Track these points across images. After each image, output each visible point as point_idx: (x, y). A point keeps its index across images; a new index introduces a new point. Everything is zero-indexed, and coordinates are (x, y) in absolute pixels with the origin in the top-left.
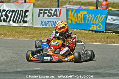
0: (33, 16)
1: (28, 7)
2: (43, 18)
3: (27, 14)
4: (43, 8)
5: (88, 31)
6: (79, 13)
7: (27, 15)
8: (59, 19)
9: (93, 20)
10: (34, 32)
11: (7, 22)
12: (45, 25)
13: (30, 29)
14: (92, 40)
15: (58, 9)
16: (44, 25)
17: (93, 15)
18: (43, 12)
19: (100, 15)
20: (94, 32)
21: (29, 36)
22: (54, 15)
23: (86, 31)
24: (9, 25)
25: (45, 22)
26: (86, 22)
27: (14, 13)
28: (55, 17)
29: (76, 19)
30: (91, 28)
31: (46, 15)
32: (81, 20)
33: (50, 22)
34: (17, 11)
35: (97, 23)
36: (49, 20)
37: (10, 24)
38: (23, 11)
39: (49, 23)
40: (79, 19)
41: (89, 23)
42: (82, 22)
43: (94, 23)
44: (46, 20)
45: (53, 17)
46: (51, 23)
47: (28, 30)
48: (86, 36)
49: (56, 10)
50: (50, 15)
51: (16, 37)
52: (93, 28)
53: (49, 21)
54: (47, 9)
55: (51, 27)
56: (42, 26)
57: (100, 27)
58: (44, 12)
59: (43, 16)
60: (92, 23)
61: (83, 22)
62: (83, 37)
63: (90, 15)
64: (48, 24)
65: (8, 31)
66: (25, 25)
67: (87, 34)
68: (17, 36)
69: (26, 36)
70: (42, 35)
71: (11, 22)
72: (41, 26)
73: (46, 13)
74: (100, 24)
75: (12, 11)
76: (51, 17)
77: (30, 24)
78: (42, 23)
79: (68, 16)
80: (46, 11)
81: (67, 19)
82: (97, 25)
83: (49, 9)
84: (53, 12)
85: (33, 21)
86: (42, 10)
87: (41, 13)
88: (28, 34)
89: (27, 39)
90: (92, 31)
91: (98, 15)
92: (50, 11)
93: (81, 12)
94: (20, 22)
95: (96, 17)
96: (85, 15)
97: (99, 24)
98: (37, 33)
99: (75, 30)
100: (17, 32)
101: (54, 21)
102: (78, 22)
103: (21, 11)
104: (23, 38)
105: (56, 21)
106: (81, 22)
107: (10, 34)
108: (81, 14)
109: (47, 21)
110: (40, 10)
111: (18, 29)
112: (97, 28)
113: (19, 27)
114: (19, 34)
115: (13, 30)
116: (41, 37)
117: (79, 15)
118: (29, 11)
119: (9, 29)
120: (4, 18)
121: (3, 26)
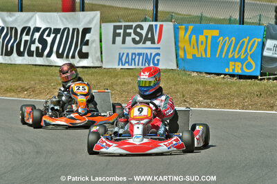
0: (101, 41)
1: (90, 22)
2: (124, 45)
3: (88, 37)
4: (123, 24)
5: (222, 76)
6: (202, 34)
7: (88, 41)
8: (159, 48)
9: (234, 51)
11: (44, 57)
12: (128, 63)
14: (223, 100)
16: (126, 62)
17: (234, 39)
18: (121, 31)
19: (248, 38)
20: (235, 78)
22: (147, 39)
23: (217, 77)
24: (47, 63)
25: (128, 54)
26: (217, 56)
27: (59, 36)
28: (148, 44)
29: (194, 48)
30: (229, 68)
31: (129, 39)
32: (205, 50)
33: (139, 54)
34: (65, 29)
35: (242, 57)
36: (137, 51)
37: (51, 61)
38: (78, 30)
39: (137, 57)
40: (202, 48)
41: (223, 56)
42: (206, 55)
43: (236, 57)
44: (130, 52)
45: (144, 43)
46: (141, 57)
48: (214, 91)
50: (137, 39)
52: (234, 70)
53: (136, 53)
54: (132, 26)
55: (140, 66)
56: (122, 65)
57: (249, 66)
58: (125, 31)
59: (124, 42)
60: (230, 56)
61: (209, 56)
62: (208, 92)
63: (227, 38)
64: (134, 59)
65: (40, 81)
66: (84, 63)
72: (119, 65)
73: (129, 34)
74: (250, 60)
76: (141, 45)
77: (95, 62)
78: (120, 59)
79: (178, 41)
81: (177, 48)
82: (242, 61)
83: (134, 24)
84: (144, 32)
85: (101, 53)
86: (120, 27)
87: (119, 35)
90: (232, 76)
91: (245, 39)
92: (138, 30)
93: (206, 32)
94: (73, 57)
95: (241, 42)
96: (214, 38)
97: (246, 58)
101: (147, 54)
102: (197, 56)
103: (74, 30)
105: (151, 54)
106: (204, 56)
107: (43, 89)
108: (207, 37)
109: (133, 54)
110: (116, 28)
112: (242, 69)
115: (53, 78)
117: (202, 38)
118: (92, 31)
119: (45, 75)
120: (37, 48)
121: (36, 65)
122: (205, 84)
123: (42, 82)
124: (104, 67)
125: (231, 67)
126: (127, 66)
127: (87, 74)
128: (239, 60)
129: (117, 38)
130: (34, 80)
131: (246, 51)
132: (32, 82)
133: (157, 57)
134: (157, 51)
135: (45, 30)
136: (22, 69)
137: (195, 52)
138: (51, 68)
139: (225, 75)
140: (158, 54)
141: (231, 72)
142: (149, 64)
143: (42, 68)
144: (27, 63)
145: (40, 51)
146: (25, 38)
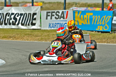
0: (41, 19)
1: (36, 10)
2: (51, 20)
3: (35, 17)
4: (51, 11)
5: (94, 32)
6: (85, 14)
8: (66, 21)
9: (99, 21)
10: (42, 34)
11: (16, 25)
12: (53, 27)
13: (38, 31)
14: (98, 40)
15: (65, 12)
17: (99, 16)
18: (50, 14)
20: (100, 33)
21: (38, 38)
22: (61, 17)
23: (92, 32)
24: (17, 28)
25: (53, 24)
26: (92, 24)
27: (22, 16)
28: (62, 19)
29: (82, 20)
31: (53, 17)
33: (58, 24)
35: (103, 24)
36: (57, 22)
37: (19, 27)
38: (31, 14)
39: (57, 25)
40: (86, 20)
41: (95, 24)
43: (100, 24)
45: (60, 19)
47: (36, 32)
48: (93, 37)
49: (63, 12)
50: (57, 17)
51: (25, 39)
52: (99, 29)
54: (55, 12)
56: (51, 28)
59: (51, 18)
60: (98, 24)
61: (89, 24)
63: (96, 16)
64: (56, 26)
66: (34, 27)
67: (94, 34)
69: (34, 38)
70: (50, 37)
71: (20, 25)
72: (49, 28)
73: (54, 15)
74: (106, 25)
75: (20, 14)
76: (59, 20)
77: (38, 27)
78: (50, 26)
79: (75, 18)
80: (53, 14)
82: (103, 26)
83: (56, 11)
84: (60, 14)
85: (41, 24)
86: (49, 12)
87: (49, 15)
88: (37, 36)
89: (35, 41)
90: (98, 32)
91: (104, 17)
92: (58, 13)
93: (87, 14)
94: (29, 25)
95: (102, 18)
96: (91, 16)
98: (45, 35)
100: (26, 35)
101: (61, 23)
102: (84, 24)
103: (29, 14)
104: (32, 40)
105: (63, 23)
106: (87, 24)
107: (19, 37)
108: (87, 16)
109: (55, 23)
111: (27, 31)
112: (103, 29)
113: (27, 29)
114: (27, 36)
115: (22, 33)
116: (49, 39)
117: (85, 16)
118: (37, 14)
124: (42, 29)
125: (98, 28)
126: (53, 29)
128: (101, 25)
129: (48, 17)
131: (105, 21)
133: (66, 25)
135: (16, 14)
136: (7, 30)
137: (83, 22)
140: (66, 23)
141: (98, 30)
144: (8, 28)
145: (14, 23)
146: (7, 17)
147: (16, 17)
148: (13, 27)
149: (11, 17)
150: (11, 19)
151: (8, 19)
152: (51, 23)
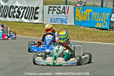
0: (43, 13)
1: (39, 4)
2: (53, 15)
3: (38, 10)
5: (93, 28)
8: (67, 16)
9: (99, 18)
10: (42, 30)
11: (19, 18)
12: (54, 22)
13: (39, 26)
14: (94, 39)
15: (66, 7)
16: (53, 22)
17: (98, 13)
18: (52, 9)
19: (104, 13)
20: (99, 30)
21: (37, 33)
22: (62, 12)
23: (91, 29)
24: (20, 21)
26: (92, 20)
27: (26, 10)
29: (82, 16)
31: (55, 12)
32: (87, 17)
33: (59, 19)
34: (28, 7)
35: (102, 21)
36: (58, 17)
37: (22, 20)
38: (34, 8)
39: (58, 20)
40: (86, 17)
41: (94, 20)
42: (87, 19)
43: (99, 21)
44: (55, 17)
45: (61, 14)
46: (60, 20)
47: (37, 27)
48: (90, 34)
50: (58, 12)
52: (98, 26)
54: (56, 7)
55: (59, 24)
57: (105, 25)
58: (53, 9)
59: (53, 13)
60: (97, 20)
61: (89, 20)
62: (87, 35)
63: (96, 13)
64: (57, 20)
65: (18, 28)
67: (92, 31)
68: (26, 34)
69: (33, 33)
71: (23, 18)
72: (51, 22)
73: (55, 10)
74: (105, 22)
75: (24, 7)
76: (60, 15)
78: (51, 20)
79: (75, 13)
80: (55, 9)
81: (75, 16)
82: (102, 23)
84: (61, 9)
85: (43, 18)
86: (51, 7)
87: (51, 10)
88: (36, 32)
89: (34, 37)
90: (98, 28)
91: (103, 14)
92: (59, 8)
93: (87, 10)
94: (31, 19)
95: (101, 15)
96: (90, 12)
97: (103, 21)
99: (82, 27)
100: (26, 30)
101: (62, 18)
102: (84, 20)
103: (32, 7)
104: (31, 35)
105: (64, 18)
106: (87, 20)
107: (19, 32)
108: (87, 12)
109: (56, 18)
110: (50, 7)
111: (28, 26)
112: (102, 26)
113: (30, 23)
114: (27, 32)
115: (23, 27)
117: (85, 12)
118: (40, 8)
119: (20, 26)
120: (17, 15)
121: (16, 22)
122: (86, 31)
123: (19, 29)
124: (44, 23)
125: (97, 25)
126: (54, 23)
127: (37, 26)
128: (100, 22)
129: (50, 12)
130: (15, 28)
131: (103, 18)
132: (15, 29)
133: (66, 20)
134: (67, 17)
135: (20, 7)
136: (10, 23)
137: (83, 18)
138: (22, 23)
139: (95, 28)
140: (67, 19)
141: (97, 27)
142: (63, 23)
143: (18, 23)
144: (12, 21)
145: (18, 16)
146: (12, 10)
147: (20, 10)
148: (17, 20)
149: (15, 10)
150: (15, 12)
151: (12, 12)
152: (52, 18)
